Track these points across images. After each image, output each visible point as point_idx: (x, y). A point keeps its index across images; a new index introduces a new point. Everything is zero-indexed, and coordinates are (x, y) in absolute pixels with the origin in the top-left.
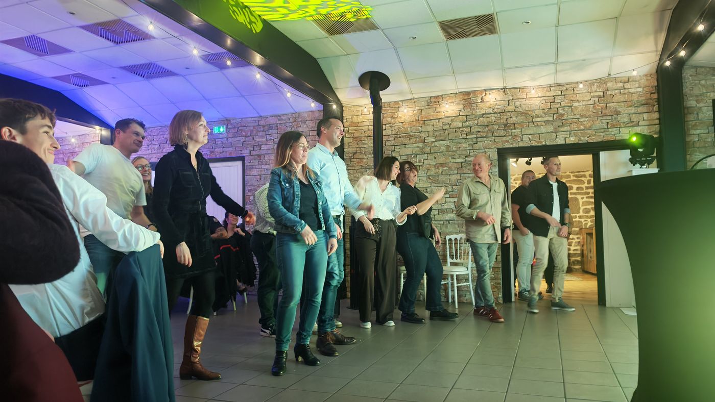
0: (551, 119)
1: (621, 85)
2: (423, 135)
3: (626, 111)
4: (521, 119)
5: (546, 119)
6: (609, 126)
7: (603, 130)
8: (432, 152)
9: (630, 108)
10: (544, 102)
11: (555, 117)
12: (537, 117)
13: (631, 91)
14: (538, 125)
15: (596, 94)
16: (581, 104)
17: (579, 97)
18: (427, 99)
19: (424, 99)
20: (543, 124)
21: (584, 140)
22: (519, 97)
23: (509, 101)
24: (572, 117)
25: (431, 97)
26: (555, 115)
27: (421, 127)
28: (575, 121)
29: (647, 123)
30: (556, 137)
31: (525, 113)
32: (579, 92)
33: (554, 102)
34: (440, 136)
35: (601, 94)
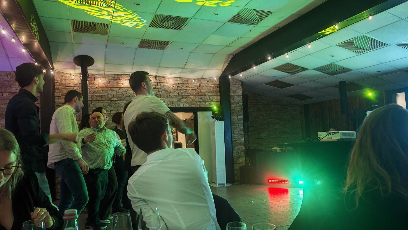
0: (178, 94)
1: (206, 82)
2: (110, 96)
3: (208, 95)
4: (164, 93)
5: (175, 94)
6: (202, 100)
7: (199, 102)
8: (116, 106)
9: (210, 93)
10: (174, 86)
11: (179, 94)
12: (171, 93)
13: (210, 85)
14: (172, 97)
15: (197, 85)
16: (190, 89)
17: (190, 85)
18: (113, 75)
19: (111, 75)
20: (174, 97)
21: (192, 106)
22: (163, 82)
23: (158, 83)
24: (187, 94)
25: (115, 75)
26: (179, 93)
27: (109, 91)
28: (188, 96)
29: (215, 100)
30: (180, 104)
31: (165, 90)
32: (190, 83)
33: (179, 86)
34: (121, 97)
35: (199, 85)
